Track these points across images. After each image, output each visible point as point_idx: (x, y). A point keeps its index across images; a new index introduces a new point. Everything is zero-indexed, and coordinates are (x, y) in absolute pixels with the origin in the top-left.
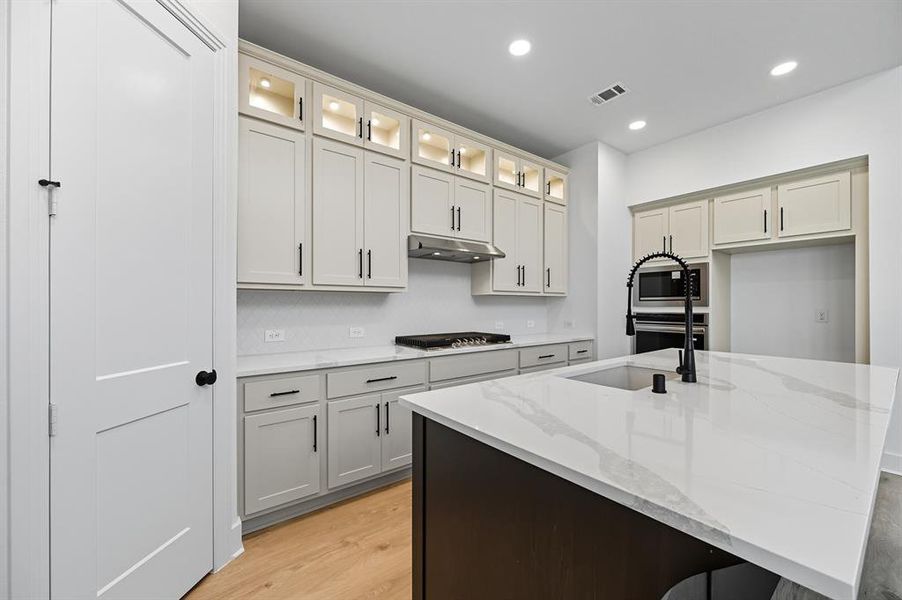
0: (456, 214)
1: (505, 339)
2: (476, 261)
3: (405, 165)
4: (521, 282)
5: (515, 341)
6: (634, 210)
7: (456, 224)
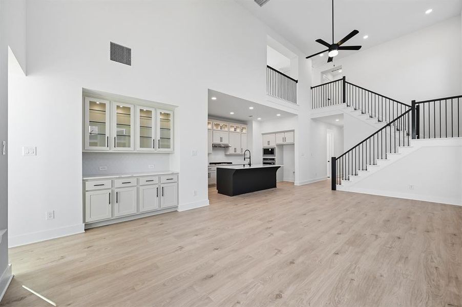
0: (221, 138)
1: (231, 163)
2: (226, 147)
3: (212, 131)
4: (235, 151)
5: (233, 164)
6: (263, 134)
7: (221, 141)
